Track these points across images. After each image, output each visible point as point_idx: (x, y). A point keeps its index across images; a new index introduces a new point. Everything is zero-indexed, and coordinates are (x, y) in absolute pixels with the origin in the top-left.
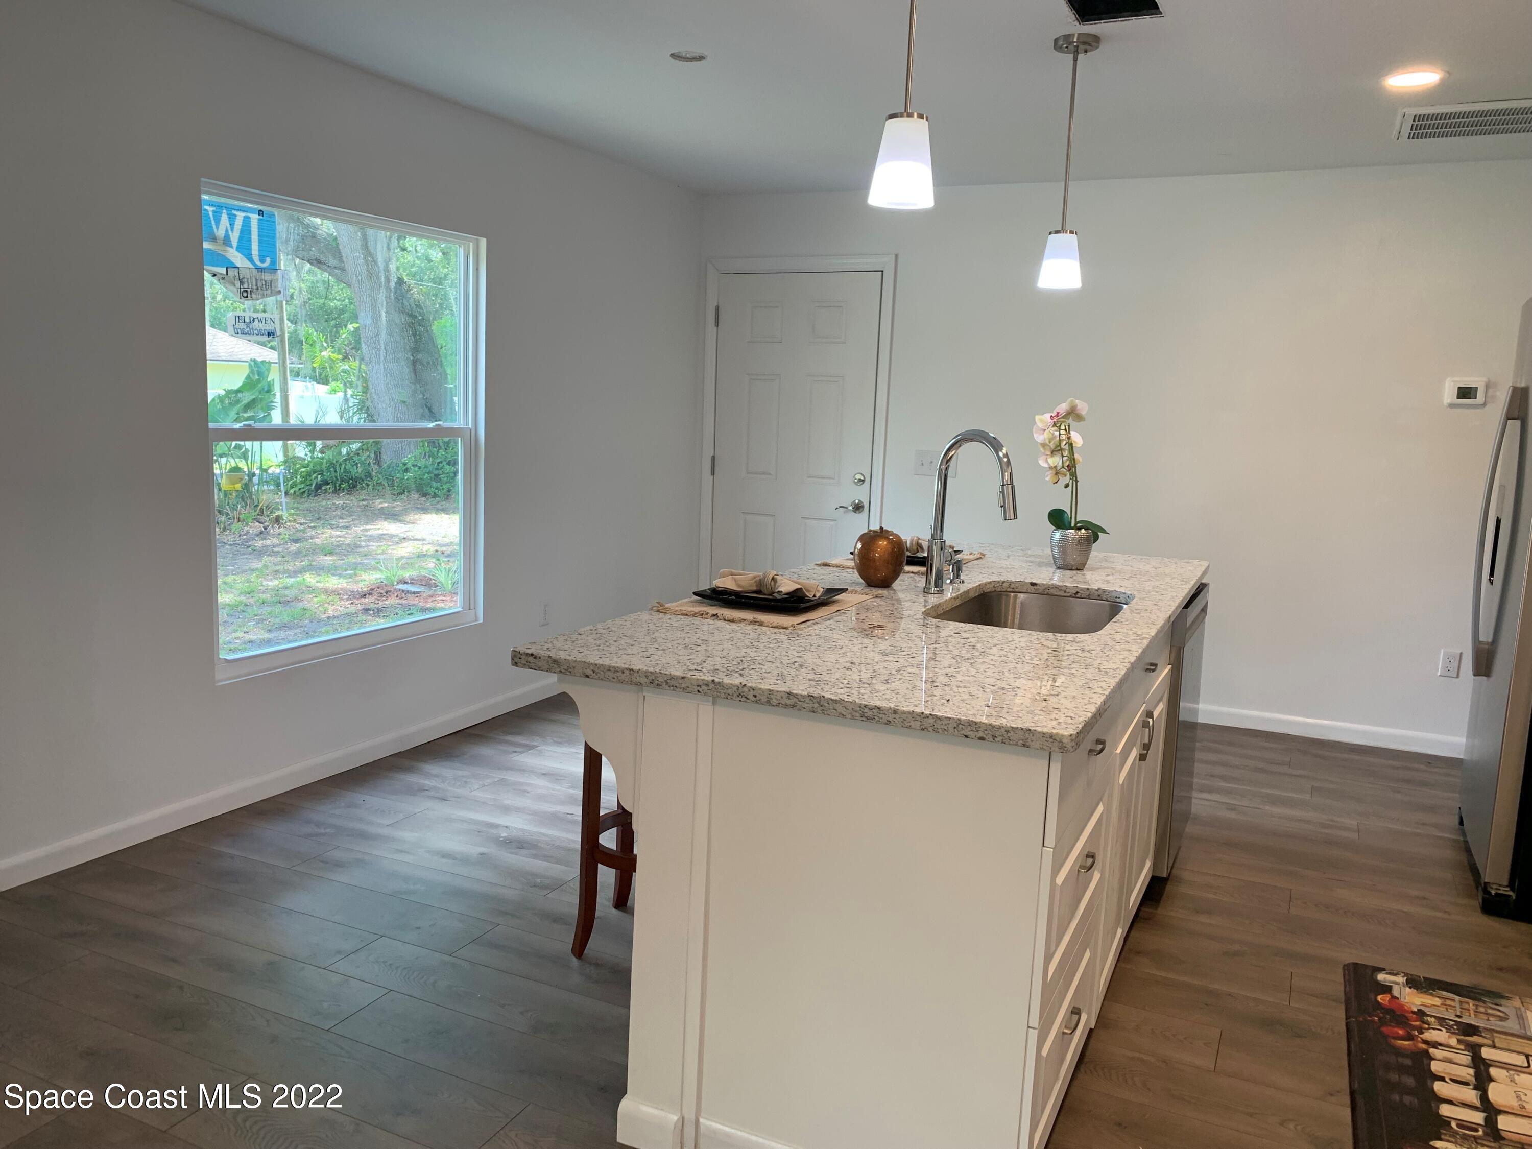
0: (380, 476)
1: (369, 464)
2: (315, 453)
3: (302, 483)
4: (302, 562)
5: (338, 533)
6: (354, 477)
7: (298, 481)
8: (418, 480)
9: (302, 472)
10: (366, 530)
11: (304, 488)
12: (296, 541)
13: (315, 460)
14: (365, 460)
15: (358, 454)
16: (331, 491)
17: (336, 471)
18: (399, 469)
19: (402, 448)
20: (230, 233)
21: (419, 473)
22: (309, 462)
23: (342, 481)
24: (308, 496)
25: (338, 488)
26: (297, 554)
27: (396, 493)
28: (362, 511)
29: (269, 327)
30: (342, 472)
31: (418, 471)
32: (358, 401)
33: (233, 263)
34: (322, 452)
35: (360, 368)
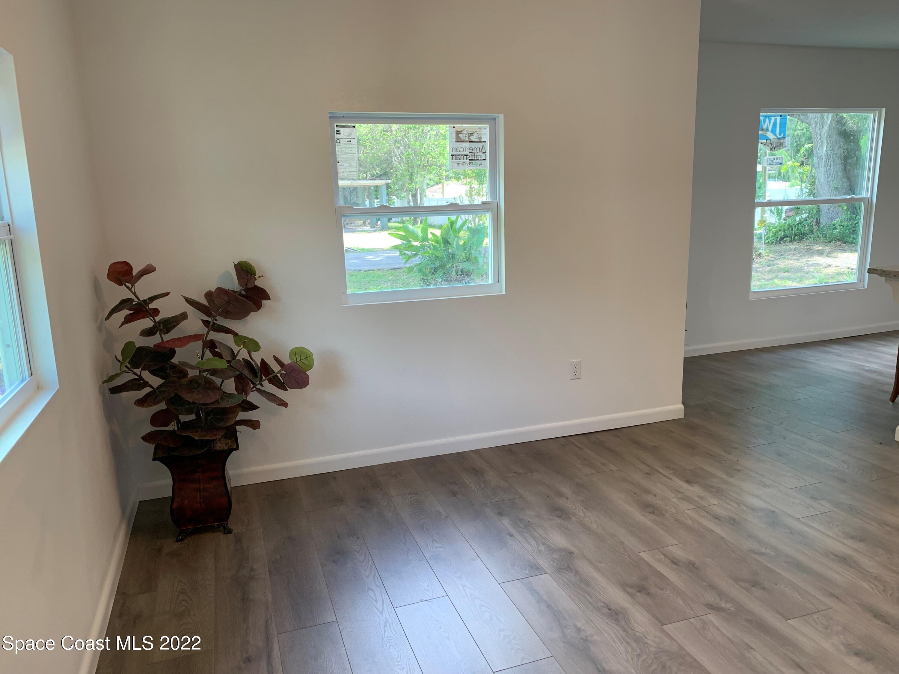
0: (818, 232)
1: (812, 225)
2: (781, 220)
3: (772, 236)
4: (772, 275)
5: (792, 262)
6: (803, 233)
7: (771, 236)
8: (842, 234)
9: (773, 231)
10: (808, 261)
11: (773, 240)
12: (769, 266)
13: (781, 224)
14: (811, 223)
15: (806, 220)
16: (788, 241)
17: (792, 230)
18: (830, 228)
19: (833, 216)
20: (769, 126)
21: (843, 230)
22: (778, 225)
23: (796, 235)
24: (776, 244)
25: (793, 239)
26: (770, 272)
27: (827, 241)
28: (806, 252)
29: (780, 161)
30: (796, 230)
31: (842, 228)
32: (809, 190)
33: (768, 138)
34: (785, 220)
35: (811, 170)
